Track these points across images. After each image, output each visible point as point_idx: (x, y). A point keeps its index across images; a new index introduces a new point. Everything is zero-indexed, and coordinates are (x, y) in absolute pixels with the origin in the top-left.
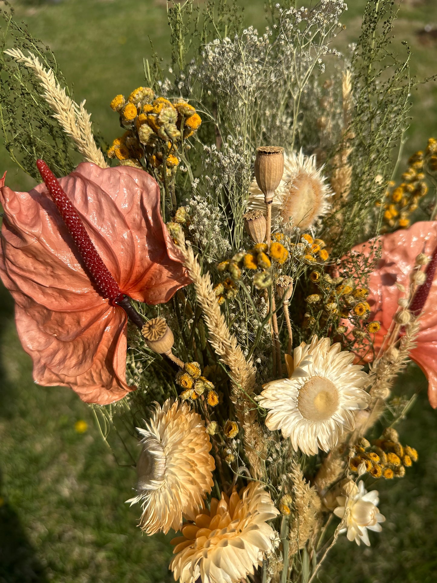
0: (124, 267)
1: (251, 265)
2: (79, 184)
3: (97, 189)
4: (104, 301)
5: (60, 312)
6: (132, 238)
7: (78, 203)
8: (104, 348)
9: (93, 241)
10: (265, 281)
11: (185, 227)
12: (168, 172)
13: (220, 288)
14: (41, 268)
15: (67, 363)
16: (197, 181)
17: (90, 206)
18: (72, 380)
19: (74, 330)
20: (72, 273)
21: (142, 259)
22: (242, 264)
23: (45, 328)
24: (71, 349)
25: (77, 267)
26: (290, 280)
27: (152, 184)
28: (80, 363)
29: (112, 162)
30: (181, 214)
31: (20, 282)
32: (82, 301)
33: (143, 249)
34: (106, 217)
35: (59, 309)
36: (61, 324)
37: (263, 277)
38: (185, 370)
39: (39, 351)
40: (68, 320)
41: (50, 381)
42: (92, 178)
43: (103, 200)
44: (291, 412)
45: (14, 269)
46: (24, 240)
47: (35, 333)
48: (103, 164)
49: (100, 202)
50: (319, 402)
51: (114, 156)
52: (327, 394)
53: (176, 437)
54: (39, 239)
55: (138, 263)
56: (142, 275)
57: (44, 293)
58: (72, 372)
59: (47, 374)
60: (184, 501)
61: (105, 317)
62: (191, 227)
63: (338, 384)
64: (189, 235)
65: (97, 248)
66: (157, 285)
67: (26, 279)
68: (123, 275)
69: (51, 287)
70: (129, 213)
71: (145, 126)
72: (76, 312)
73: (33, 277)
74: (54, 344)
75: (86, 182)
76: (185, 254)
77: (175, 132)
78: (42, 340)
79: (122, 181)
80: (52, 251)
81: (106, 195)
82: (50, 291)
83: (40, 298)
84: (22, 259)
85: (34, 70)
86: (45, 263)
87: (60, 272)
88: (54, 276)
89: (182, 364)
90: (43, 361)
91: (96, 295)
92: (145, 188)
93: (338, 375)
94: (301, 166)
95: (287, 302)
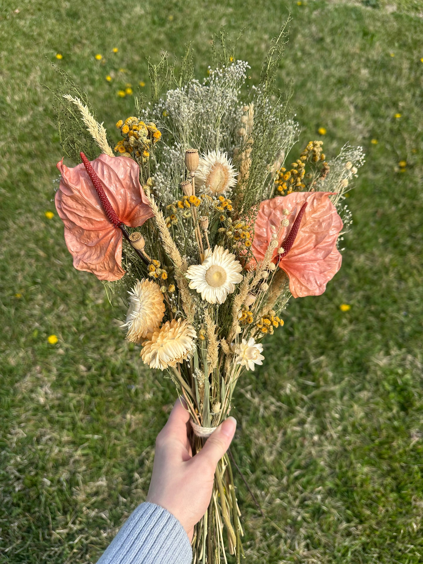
0: (121, 208)
1: (180, 206)
2: (100, 165)
3: (109, 167)
4: (111, 225)
5: (89, 230)
6: (125, 193)
7: (99, 175)
8: (110, 248)
9: (106, 194)
10: (187, 214)
11: (151, 187)
12: (144, 160)
13: (168, 219)
14: (79, 207)
15: (92, 257)
16: (159, 165)
17: (105, 176)
18: (94, 267)
19: (95, 240)
20: (95, 210)
21: (130, 204)
22: (177, 206)
23: (80, 239)
24: (94, 251)
25: (98, 207)
26: (206, 218)
27: (136, 166)
28: (98, 258)
29: (116, 154)
30: (150, 181)
31: (68, 214)
32: (100, 225)
33: (132, 199)
34: (113, 181)
35: (88, 229)
36: (89, 237)
37: (186, 212)
38: (152, 263)
39: (77, 252)
40: (93, 235)
41: (82, 267)
42: (106, 162)
43: (111, 173)
44: (202, 282)
45: (65, 207)
46: (72, 192)
47: (75, 242)
48: (112, 155)
49: (110, 174)
50: (215, 277)
51: (118, 151)
52: (220, 274)
53: (146, 294)
54: (79, 192)
55: (128, 206)
56: (130, 213)
57: (81, 220)
58: (94, 262)
59: (81, 263)
60: (149, 323)
61: (111, 234)
62: (154, 188)
63: (227, 270)
64: (154, 192)
65: (108, 197)
66: (138, 217)
67: (71, 212)
68: (121, 213)
69: (85, 217)
70: (124, 180)
71: (132, 137)
72: (96, 231)
73: (75, 211)
74: (85, 248)
75: (103, 164)
76: (150, 200)
77: (146, 140)
78: (79, 246)
79: (121, 164)
80: (86, 198)
81: (113, 171)
82: (84, 219)
83: (78, 223)
84: (70, 202)
85: (77, 105)
86: (82, 204)
87: (89, 209)
88: (86, 211)
89: (150, 260)
90: (79, 257)
91: (107, 222)
92: (132, 167)
93: (227, 266)
94: (218, 158)
95: (206, 230)
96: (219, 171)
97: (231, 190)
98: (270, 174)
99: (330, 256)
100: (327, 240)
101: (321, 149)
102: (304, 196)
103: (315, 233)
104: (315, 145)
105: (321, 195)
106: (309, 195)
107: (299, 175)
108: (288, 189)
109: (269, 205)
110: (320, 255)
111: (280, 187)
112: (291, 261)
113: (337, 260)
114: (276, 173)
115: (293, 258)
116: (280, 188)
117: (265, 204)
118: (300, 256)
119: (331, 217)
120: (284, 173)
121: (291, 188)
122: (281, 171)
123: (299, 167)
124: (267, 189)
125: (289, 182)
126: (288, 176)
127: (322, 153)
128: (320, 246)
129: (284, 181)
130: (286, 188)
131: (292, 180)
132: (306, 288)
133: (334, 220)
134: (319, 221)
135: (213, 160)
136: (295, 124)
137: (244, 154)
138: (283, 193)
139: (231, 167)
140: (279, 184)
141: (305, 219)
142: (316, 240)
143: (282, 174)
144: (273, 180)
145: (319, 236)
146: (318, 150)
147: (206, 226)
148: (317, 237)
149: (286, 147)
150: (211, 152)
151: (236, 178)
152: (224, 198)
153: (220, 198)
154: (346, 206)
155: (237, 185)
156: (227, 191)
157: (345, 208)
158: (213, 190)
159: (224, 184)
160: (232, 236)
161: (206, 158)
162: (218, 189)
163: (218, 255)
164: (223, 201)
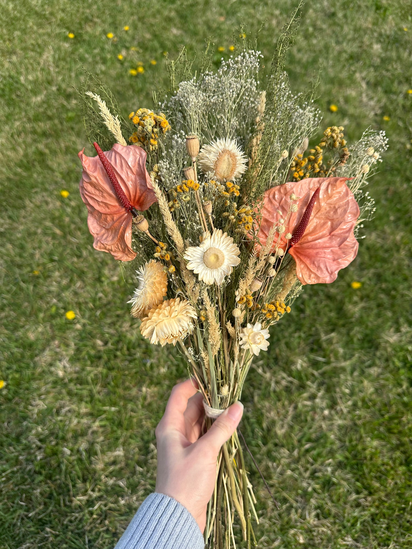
0: (132, 193)
1: (179, 190)
2: (113, 154)
3: (120, 156)
4: (124, 210)
5: (105, 214)
6: (136, 179)
7: (113, 163)
8: (122, 231)
9: (117, 176)
12: (152, 148)
13: (171, 203)
14: (97, 193)
15: (108, 239)
16: (165, 152)
17: (118, 164)
18: (110, 247)
19: (111, 223)
20: (109, 194)
21: (140, 190)
22: (176, 190)
23: (100, 222)
24: (110, 233)
26: (209, 202)
27: (144, 154)
28: (113, 239)
30: (156, 167)
31: (89, 200)
32: (115, 209)
33: (141, 185)
34: (124, 169)
35: (105, 212)
36: (106, 220)
38: (158, 245)
39: (97, 234)
40: (109, 218)
41: (101, 248)
42: (119, 151)
43: (123, 161)
44: (200, 263)
45: (87, 193)
46: (90, 179)
47: (95, 225)
49: (121, 162)
50: (213, 259)
51: (131, 141)
52: (217, 256)
53: (150, 274)
54: (96, 179)
55: (138, 191)
56: (140, 198)
57: (99, 205)
58: (110, 244)
59: (99, 244)
61: (123, 217)
62: (159, 174)
63: (225, 253)
64: (158, 177)
67: (92, 198)
68: (132, 197)
69: (102, 202)
70: (134, 167)
71: (140, 127)
72: (112, 214)
73: (94, 197)
74: (103, 231)
75: (116, 152)
76: (154, 185)
78: (99, 229)
79: (131, 152)
80: (101, 184)
81: (124, 159)
82: (101, 204)
83: (97, 207)
84: (90, 188)
85: (96, 101)
86: (99, 190)
87: (105, 195)
88: (103, 196)
89: (157, 242)
90: (98, 238)
91: (119, 206)
92: (141, 155)
93: (225, 249)
94: (227, 145)
95: (210, 214)
96: (226, 157)
97: (240, 176)
99: (346, 243)
100: (343, 227)
101: (341, 135)
102: (319, 181)
103: (330, 220)
106: (324, 181)
107: (316, 161)
108: (304, 176)
109: (279, 191)
110: (335, 242)
111: (296, 173)
112: (303, 248)
113: (353, 247)
115: (306, 245)
116: (296, 175)
117: (276, 190)
118: (313, 243)
119: (347, 203)
120: (301, 159)
121: (308, 174)
123: (317, 153)
125: (306, 168)
126: (305, 163)
127: (342, 138)
128: (335, 232)
129: (301, 167)
130: (302, 175)
131: (309, 167)
132: (316, 275)
133: (350, 206)
134: (335, 207)
135: (221, 147)
137: (255, 140)
138: (297, 179)
139: (242, 153)
140: (295, 171)
142: (332, 227)
145: (334, 223)
147: (210, 210)
148: (332, 224)
150: (220, 139)
151: (247, 164)
152: (232, 184)
153: (228, 184)
154: (368, 193)
155: (247, 171)
156: (236, 178)
157: (366, 195)
158: (220, 176)
159: (232, 171)
160: (234, 220)
161: (214, 145)
162: (225, 176)
163: (216, 238)
164: (230, 186)
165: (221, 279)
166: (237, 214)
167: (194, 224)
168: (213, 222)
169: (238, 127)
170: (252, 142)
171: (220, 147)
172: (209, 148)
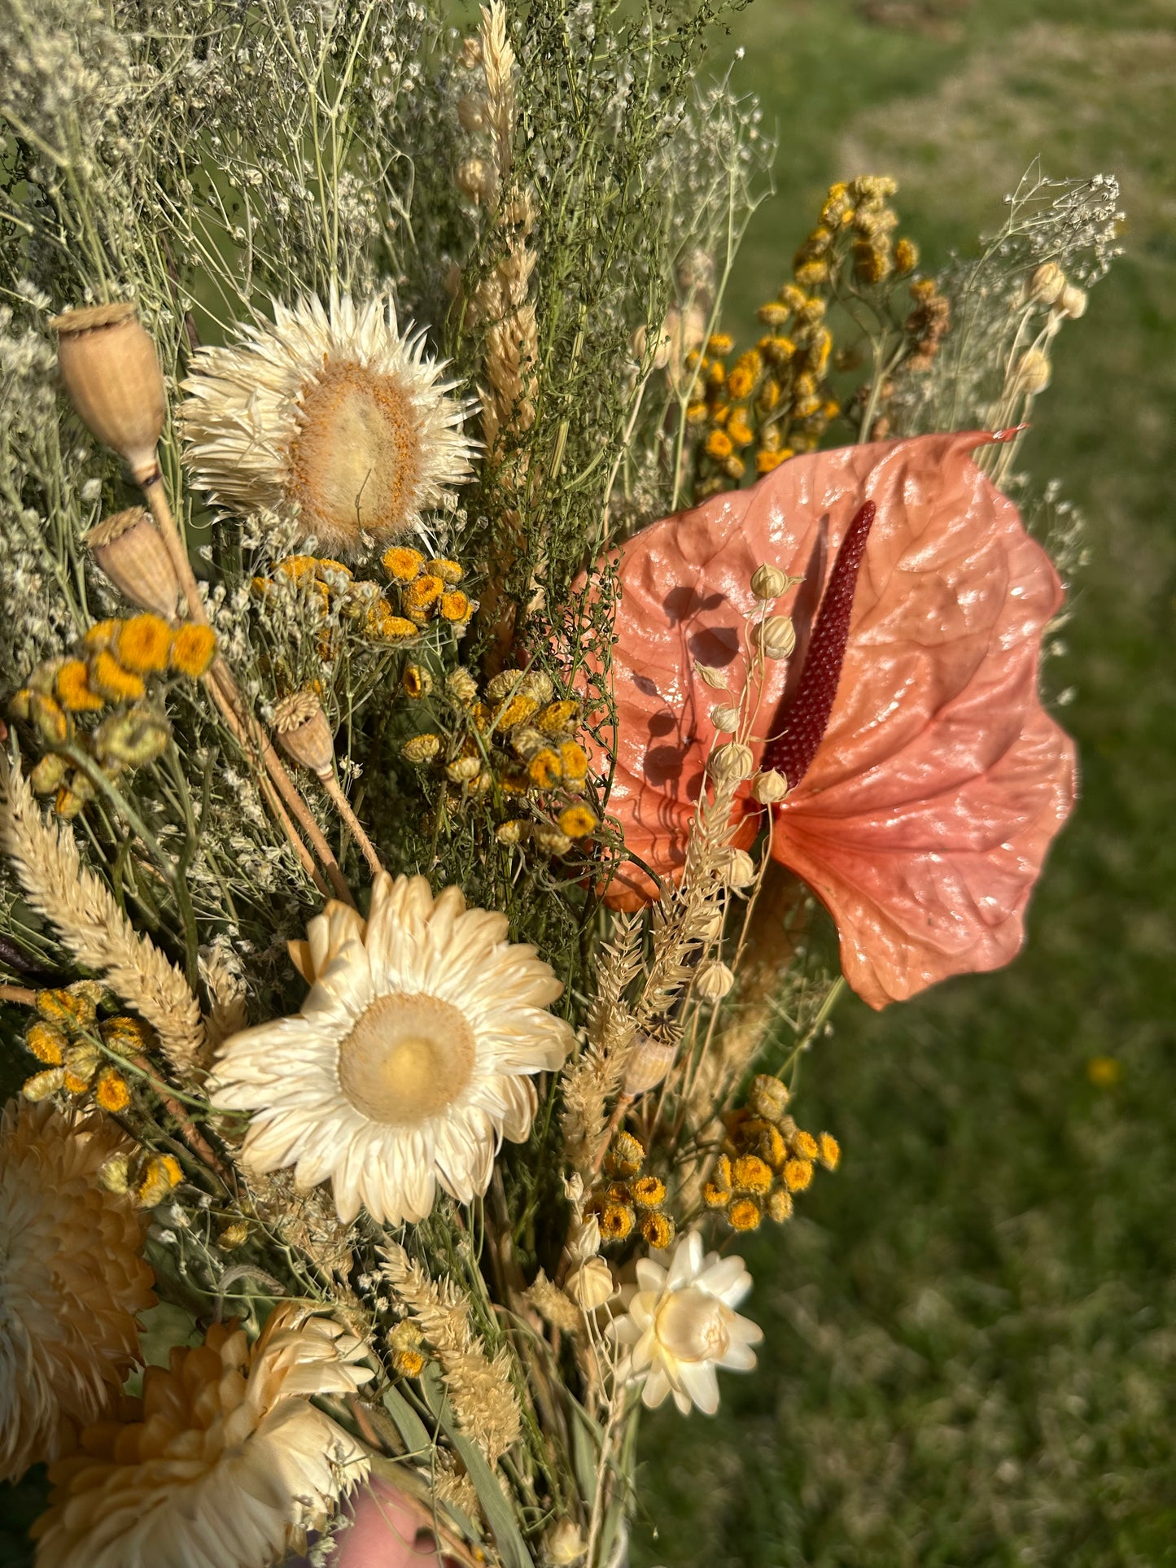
10: (132, 741)
44: (326, 1110)
63: (474, 1006)
93: (469, 981)
94: (339, 335)
95: (325, 771)
96: (349, 408)
97: (451, 500)
98: (660, 375)
99: (1019, 752)
100: (995, 674)
101: (889, 219)
102: (851, 465)
103: (927, 648)
104: (860, 198)
105: (938, 453)
106: (876, 461)
107: (802, 360)
108: (759, 442)
109: (672, 548)
110: (967, 758)
111: (718, 434)
112: (825, 812)
113: (1053, 766)
114: (688, 365)
115: (836, 794)
116: (719, 444)
117: (652, 543)
118: (868, 780)
119: (1000, 556)
120: (731, 362)
121: (772, 434)
122: (712, 352)
123: (800, 320)
124: (651, 457)
125: (758, 400)
126: (750, 376)
127: (897, 234)
128: (959, 707)
129: (732, 399)
130: (746, 437)
131: (774, 392)
132: (928, 948)
133: (1016, 567)
134: (940, 584)
135: (311, 351)
136: (744, 106)
137: (493, 287)
138: (735, 465)
139: (432, 369)
140: (709, 425)
141: (871, 585)
142: (938, 681)
143: (718, 371)
144: (675, 407)
145: (950, 660)
146: (880, 222)
147: (318, 750)
148: (938, 666)
149: (715, 232)
150: (291, 304)
151: (474, 427)
152: (416, 557)
153: (393, 557)
154: (1054, 486)
155: (483, 466)
156: (427, 513)
157: (1050, 497)
158: (339, 524)
159: (403, 477)
160: (486, 780)
161: (266, 347)
162: (367, 515)
163: (402, 935)
164: (411, 573)
165: (477, 1170)
166: (485, 741)
167: (239, 842)
168: (351, 798)
169: (375, 227)
170: (481, 299)
171: (302, 351)
172: (231, 361)
